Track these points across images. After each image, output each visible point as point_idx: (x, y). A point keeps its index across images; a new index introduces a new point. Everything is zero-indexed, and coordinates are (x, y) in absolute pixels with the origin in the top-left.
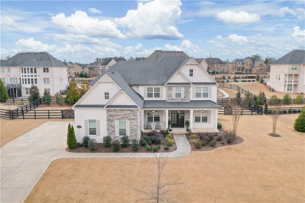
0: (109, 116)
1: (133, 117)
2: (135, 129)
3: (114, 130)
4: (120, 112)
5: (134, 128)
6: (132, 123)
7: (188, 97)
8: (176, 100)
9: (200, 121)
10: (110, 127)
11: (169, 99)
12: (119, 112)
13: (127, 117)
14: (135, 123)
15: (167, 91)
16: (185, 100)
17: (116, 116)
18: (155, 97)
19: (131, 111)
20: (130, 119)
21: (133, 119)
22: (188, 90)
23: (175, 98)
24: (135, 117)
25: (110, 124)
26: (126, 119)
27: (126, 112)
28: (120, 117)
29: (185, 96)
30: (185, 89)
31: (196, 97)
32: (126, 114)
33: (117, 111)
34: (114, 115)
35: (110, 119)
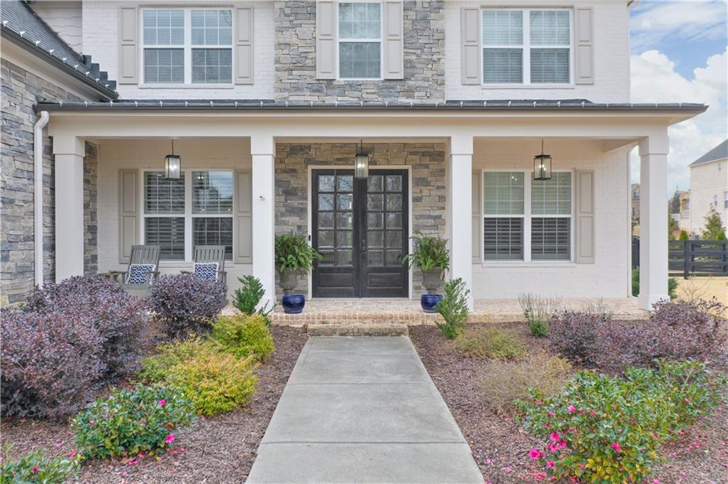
7: (428, 74)
8: (343, 89)
9: (518, 252)
11: (297, 89)
15: (280, 30)
16: (409, 92)
18: (198, 76)
22: (425, 19)
23: (341, 80)
29: (406, 61)
30: (406, 17)
31: (485, 81)
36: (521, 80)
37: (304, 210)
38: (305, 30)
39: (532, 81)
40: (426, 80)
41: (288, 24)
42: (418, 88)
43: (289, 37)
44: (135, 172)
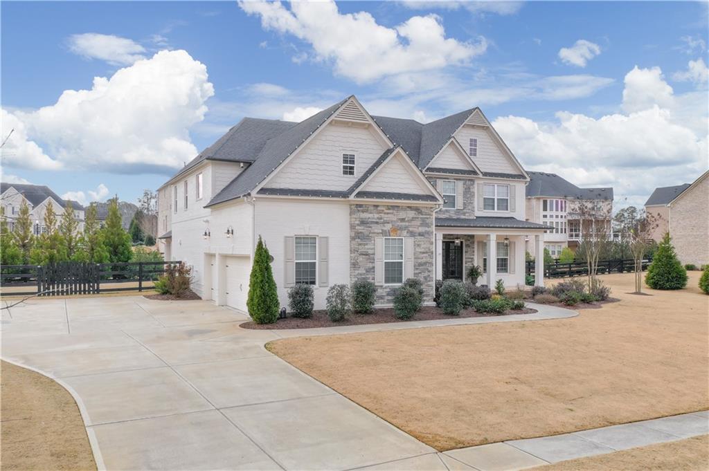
0: (358, 225)
1: (422, 229)
2: (425, 263)
3: (371, 265)
4: (388, 213)
5: (424, 260)
6: (418, 245)
8: (444, 212)
10: (362, 257)
12: (385, 213)
13: (406, 227)
14: (425, 246)
16: (464, 214)
17: (377, 223)
19: (417, 209)
20: (412, 234)
21: (421, 234)
22: (469, 188)
23: (444, 209)
24: (427, 229)
25: (362, 249)
26: (405, 233)
27: (402, 215)
28: (388, 227)
29: (464, 203)
30: (464, 187)
31: (484, 209)
32: (403, 220)
33: (379, 208)
34: (372, 222)
35: (361, 233)
36: (494, 209)
39: (498, 210)
40: (469, 209)
42: (467, 213)
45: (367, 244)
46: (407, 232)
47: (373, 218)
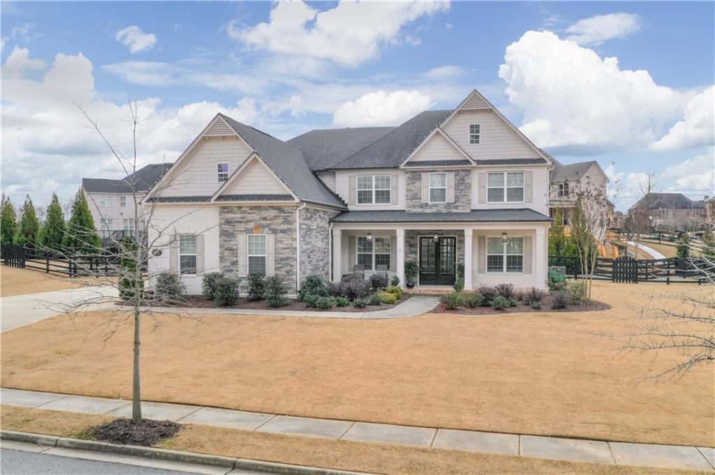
0: (224, 224)
1: (283, 227)
2: (287, 258)
3: (234, 259)
4: (250, 213)
5: (285, 256)
6: (280, 242)
7: (464, 200)
9: (501, 269)
10: (227, 251)
11: (414, 207)
12: (248, 213)
13: (268, 225)
14: (287, 242)
15: (407, 184)
16: (456, 208)
17: (240, 222)
18: (377, 201)
19: (279, 209)
20: (274, 231)
21: (283, 231)
23: (430, 203)
24: (289, 226)
25: (227, 245)
26: (267, 230)
27: (265, 214)
28: (251, 225)
29: (455, 196)
30: (455, 179)
31: (489, 201)
32: (265, 219)
33: (243, 209)
34: (236, 222)
35: (226, 231)
36: (502, 201)
37: (416, 252)
38: (417, 184)
39: (508, 201)
40: (463, 202)
41: (410, 182)
42: (460, 206)
43: (411, 187)
44: (355, 237)
45: (232, 241)
46: (269, 230)
47: (237, 218)
